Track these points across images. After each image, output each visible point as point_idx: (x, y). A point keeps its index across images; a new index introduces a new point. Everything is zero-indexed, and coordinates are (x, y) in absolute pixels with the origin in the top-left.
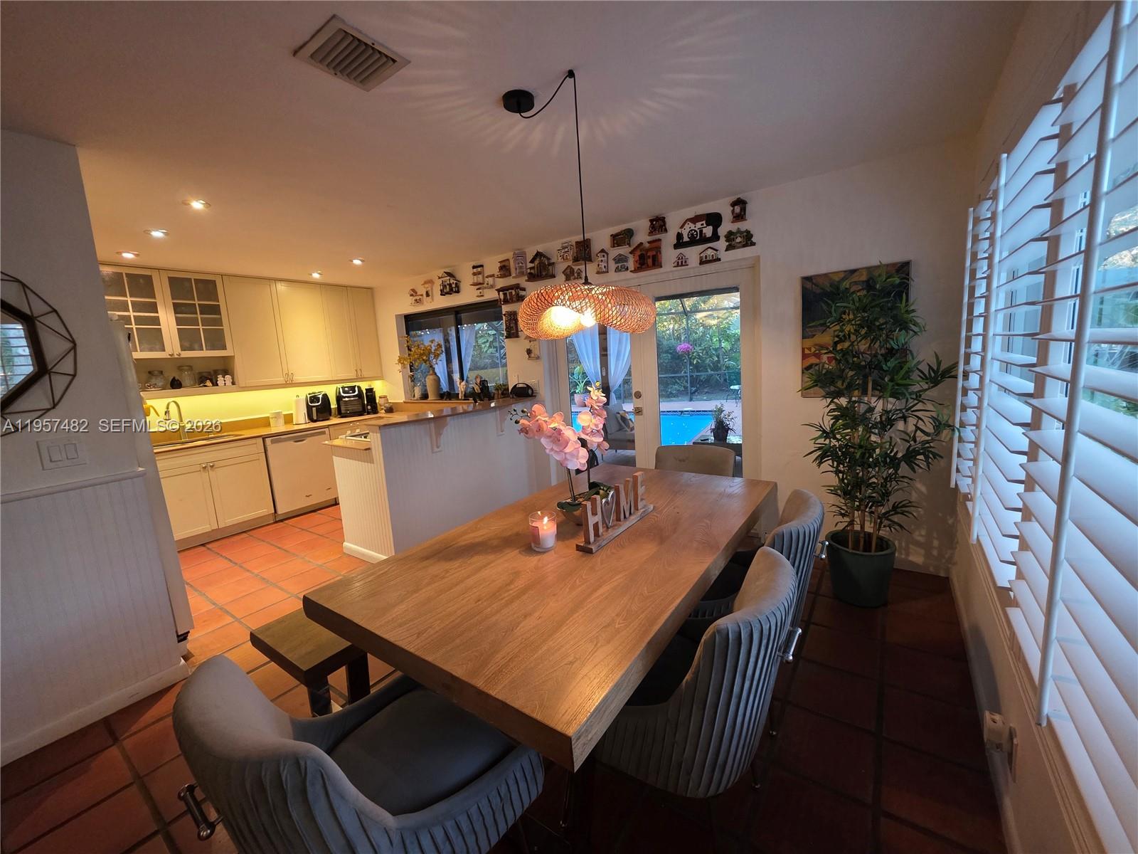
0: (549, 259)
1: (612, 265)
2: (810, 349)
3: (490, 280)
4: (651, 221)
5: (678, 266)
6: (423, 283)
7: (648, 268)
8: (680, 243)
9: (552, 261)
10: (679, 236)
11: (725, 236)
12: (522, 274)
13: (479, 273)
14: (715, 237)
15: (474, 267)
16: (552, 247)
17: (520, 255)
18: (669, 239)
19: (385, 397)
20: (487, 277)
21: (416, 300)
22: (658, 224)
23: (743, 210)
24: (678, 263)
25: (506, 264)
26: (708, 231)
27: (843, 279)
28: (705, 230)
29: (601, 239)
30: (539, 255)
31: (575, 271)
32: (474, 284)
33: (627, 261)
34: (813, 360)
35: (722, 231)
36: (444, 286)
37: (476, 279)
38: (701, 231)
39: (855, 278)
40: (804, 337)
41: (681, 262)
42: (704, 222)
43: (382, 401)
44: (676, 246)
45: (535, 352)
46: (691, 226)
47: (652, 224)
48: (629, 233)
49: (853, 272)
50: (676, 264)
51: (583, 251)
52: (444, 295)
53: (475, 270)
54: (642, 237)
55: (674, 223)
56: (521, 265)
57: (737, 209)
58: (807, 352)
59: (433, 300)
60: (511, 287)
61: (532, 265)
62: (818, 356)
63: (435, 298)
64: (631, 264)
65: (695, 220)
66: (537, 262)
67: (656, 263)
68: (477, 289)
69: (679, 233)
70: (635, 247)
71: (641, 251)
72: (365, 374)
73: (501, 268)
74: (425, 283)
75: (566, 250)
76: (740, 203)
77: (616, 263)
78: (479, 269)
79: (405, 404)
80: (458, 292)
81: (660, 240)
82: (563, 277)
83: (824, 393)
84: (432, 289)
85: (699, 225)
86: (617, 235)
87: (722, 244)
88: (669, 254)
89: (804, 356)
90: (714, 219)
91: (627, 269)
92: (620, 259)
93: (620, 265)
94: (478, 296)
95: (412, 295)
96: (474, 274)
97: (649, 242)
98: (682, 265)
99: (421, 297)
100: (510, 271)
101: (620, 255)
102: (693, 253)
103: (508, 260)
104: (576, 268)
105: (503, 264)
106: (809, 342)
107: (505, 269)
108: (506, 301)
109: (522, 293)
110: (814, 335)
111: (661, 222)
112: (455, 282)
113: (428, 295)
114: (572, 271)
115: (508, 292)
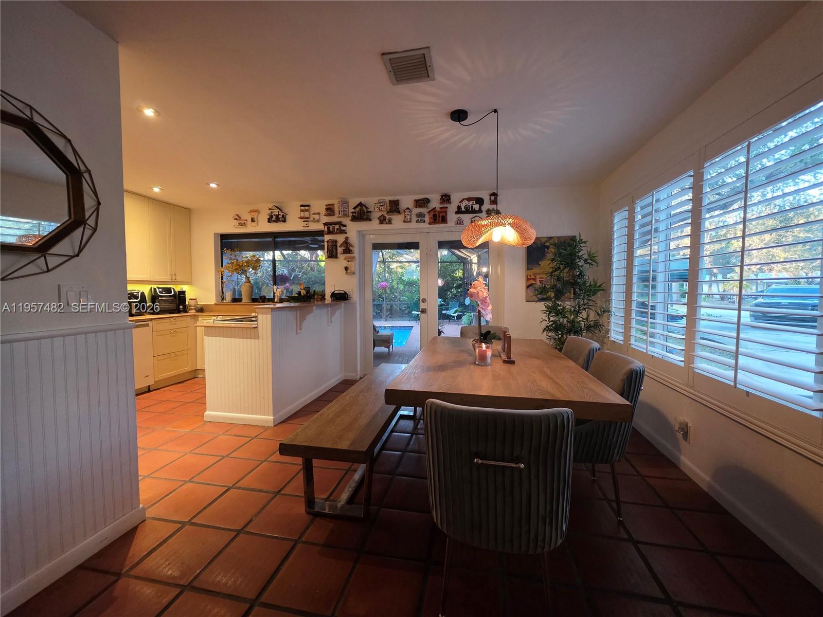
0: (367, 208)
1: (414, 219)
2: (530, 276)
3: (317, 217)
4: (442, 196)
5: (457, 224)
6: (249, 211)
7: (438, 223)
8: (459, 211)
9: (369, 210)
10: (459, 207)
11: (486, 211)
12: (345, 215)
13: (307, 211)
14: (480, 211)
15: (302, 206)
16: (371, 201)
17: (345, 203)
18: (452, 208)
19: (195, 299)
20: (314, 214)
21: (240, 224)
22: (446, 198)
23: (496, 198)
24: (458, 222)
25: (331, 207)
26: (477, 207)
27: (547, 241)
28: (474, 206)
29: (407, 202)
30: (360, 204)
31: (387, 219)
32: (301, 218)
33: (424, 217)
34: (532, 282)
35: (484, 208)
36: (272, 217)
37: (302, 214)
38: (472, 207)
39: (552, 241)
40: (527, 270)
41: (460, 222)
42: (474, 202)
43: (192, 303)
44: (457, 213)
45: (351, 269)
46: (465, 203)
47: (442, 197)
48: (427, 201)
49: (551, 238)
50: (456, 223)
51: (394, 207)
52: (270, 222)
53: (302, 208)
54: (435, 204)
55: (456, 199)
56: (345, 209)
57: (493, 198)
58: (529, 277)
59: (258, 225)
60: (335, 223)
61: (353, 211)
62: (534, 279)
63: (260, 223)
64: (427, 219)
65: (469, 199)
66: (358, 209)
67: (444, 220)
68: (304, 221)
69: (458, 205)
70: (431, 209)
71: (434, 212)
72: (178, 279)
73: (327, 209)
74: (251, 211)
75: (382, 204)
76: (495, 195)
77: (417, 217)
78: (307, 208)
79: (217, 306)
80: (284, 221)
81: (447, 207)
82: (378, 221)
83: (537, 299)
84: (257, 217)
85: (471, 203)
86: (419, 200)
87: (484, 215)
88: (452, 217)
89: (528, 280)
90: (480, 201)
91: (424, 222)
92: (420, 215)
93: (420, 219)
94: (304, 227)
95: (236, 219)
96: (302, 211)
97: (440, 208)
98: (460, 224)
99: (245, 222)
100: (334, 213)
101: (421, 213)
102: (466, 218)
103: (333, 205)
104: (388, 217)
105: (329, 206)
106: (530, 272)
107: (330, 210)
108: (329, 232)
109: (344, 228)
110: (532, 269)
111: (448, 198)
112: (282, 214)
113: (253, 220)
114: (385, 218)
115: (331, 227)
